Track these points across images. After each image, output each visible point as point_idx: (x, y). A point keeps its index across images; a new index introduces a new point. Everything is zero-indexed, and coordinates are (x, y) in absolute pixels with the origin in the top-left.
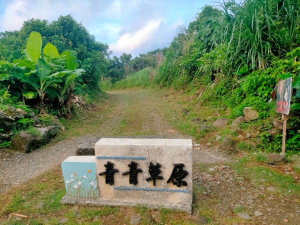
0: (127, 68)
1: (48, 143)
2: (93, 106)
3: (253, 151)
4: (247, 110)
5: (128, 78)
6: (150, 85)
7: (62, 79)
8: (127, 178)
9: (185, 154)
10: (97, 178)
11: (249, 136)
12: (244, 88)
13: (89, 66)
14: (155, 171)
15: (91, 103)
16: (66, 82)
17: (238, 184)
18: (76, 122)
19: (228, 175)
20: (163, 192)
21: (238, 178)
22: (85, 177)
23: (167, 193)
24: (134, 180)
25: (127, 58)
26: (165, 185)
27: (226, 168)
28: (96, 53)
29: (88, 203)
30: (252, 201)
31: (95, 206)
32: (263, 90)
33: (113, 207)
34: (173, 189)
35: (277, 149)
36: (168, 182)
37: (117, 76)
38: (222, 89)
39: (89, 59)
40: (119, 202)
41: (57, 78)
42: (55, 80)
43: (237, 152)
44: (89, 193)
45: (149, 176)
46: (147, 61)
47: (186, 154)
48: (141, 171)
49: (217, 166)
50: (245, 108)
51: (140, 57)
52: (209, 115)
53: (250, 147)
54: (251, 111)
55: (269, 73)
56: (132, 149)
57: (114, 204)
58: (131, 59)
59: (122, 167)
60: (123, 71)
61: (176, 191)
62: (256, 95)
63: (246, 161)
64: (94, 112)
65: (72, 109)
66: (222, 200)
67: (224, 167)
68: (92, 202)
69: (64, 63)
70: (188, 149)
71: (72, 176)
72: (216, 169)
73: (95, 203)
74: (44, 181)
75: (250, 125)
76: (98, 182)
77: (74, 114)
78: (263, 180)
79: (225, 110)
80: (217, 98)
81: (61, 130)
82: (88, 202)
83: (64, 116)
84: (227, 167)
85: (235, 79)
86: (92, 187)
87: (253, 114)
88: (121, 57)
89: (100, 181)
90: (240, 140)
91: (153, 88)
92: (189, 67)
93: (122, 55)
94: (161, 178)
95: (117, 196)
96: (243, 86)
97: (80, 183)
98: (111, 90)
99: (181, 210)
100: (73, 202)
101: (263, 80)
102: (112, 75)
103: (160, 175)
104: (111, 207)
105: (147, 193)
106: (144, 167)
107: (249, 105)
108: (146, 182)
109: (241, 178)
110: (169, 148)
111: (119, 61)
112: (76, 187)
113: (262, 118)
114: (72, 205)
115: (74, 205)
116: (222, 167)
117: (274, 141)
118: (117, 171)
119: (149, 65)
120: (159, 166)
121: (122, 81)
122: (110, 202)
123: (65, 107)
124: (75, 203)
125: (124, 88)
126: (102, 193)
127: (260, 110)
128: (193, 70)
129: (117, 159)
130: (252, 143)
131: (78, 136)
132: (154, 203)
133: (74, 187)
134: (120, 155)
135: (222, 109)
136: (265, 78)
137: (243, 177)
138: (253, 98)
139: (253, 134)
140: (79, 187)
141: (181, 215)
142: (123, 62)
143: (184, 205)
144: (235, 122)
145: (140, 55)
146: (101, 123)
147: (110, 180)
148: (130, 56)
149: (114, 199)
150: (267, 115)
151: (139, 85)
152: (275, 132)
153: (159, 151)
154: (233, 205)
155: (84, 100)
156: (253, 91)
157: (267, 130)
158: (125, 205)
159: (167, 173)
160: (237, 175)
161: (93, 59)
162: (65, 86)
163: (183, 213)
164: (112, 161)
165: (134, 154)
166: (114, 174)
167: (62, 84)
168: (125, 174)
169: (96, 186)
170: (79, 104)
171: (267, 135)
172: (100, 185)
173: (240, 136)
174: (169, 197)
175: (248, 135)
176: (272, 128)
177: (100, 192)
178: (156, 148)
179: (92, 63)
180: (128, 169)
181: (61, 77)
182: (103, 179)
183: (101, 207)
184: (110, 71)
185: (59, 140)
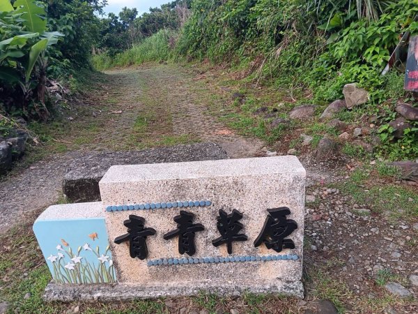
0: (132, 31)
1: (10, 170)
2: (86, 96)
3: (369, 158)
4: (350, 89)
5: (136, 48)
6: (171, 56)
7: (23, 50)
8: (174, 244)
9: (292, 188)
10: (111, 248)
11: (360, 133)
12: (340, 52)
13: (71, 28)
14: (230, 227)
15: (79, 92)
16: (31, 56)
17: (363, 223)
18: (57, 126)
19: (341, 206)
20: (246, 263)
21: (360, 211)
22: (86, 247)
23: (255, 263)
24: (188, 247)
25: (130, 15)
26: (250, 249)
27: (333, 193)
28: (79, 5)
29: (99, 298)
30: (399, 255)
31: (114, 301)
32: (374, 53)
33: (150, 300)
34: (267, 255)
35: (408, 152)
36: (257, 244)
37: (117, 46)
38: (295, 56)
39: (68, 16)
40: (161, 288)
41: (12, 50)
42: (9, 54)
43: (343, 163)
44: (99, 275)
45: (218, 236)
46: (162, 19)
47: (294, 189)
48: (201, 228)
49: (317, 191)
50: (346, 85)
51: (149, 12)
52: (280, 101)
53: (363, 151)
54: (356, 90)
55: (384, 24)
56: (180, 187)
57: (152, 294)
58: (137, 17)
59: (162, 223)
60: (126, 37)
61: (271, 259)
62: (362, 63)
63: (363, 178)
64: (86, 107)
65: (48, 104)
66: (346, 258)
67: (329, 190)
68: (108, 294)
69: (23, 20)
70: (296, 179)
71: (59, 247)
72: (316, 196)
73: (114, 295)
74: (7, 252)
75: (356, 115)
76: (114, 255)
77: (53, 111)
78: (401, 211)
79: (303, 90)
80: (288, 71)
81: (33, 143)
82: (99, 294)
83: (36, 117)
84: (334, 190)
85: (319, 38)
86: (102, 264)
87: (360, 96)
88: (121, 14)
89: (118, 254)
90: (344, 140)
91: (176, 61)
92: (237, 23)
93: (122, 11)
94: (244, 238)
95: (155, 276)
96: (337, 48)
97: (76, 259)
98: (109, 68)
99: (284, 294)
100: (69, 298)
101: (375, 35)
102: (109, 43)
103: (240, 232)
104: (146, 300)
105: (214, 266)
106: (207, 219)
107: (350, 80)
108: (211, 247)
109: (365, 210)
110: (258, 179)
111: (119, 20)
112: (70, 266)
113: (377, 101)
114: (68, 303)
115: (71, 302)
116: (326, 193)
117: (401, 139)
118: (152, 232)
119: (167, 25)
120: (237, 215)
121: (126, 53)
122: (143, 289)
123: (36, 102)
124: (72, 299)
125: (131, 64)
126: (124, 275)
127: (372, 89)
128: (242, 28)
129: (151, 208)
130: (364, 144)
131: (64, 151)
132: (231, 283)
133: (66, 266)
134: (154, 201)
135: (299, 89)
136: (379, 32)
137: (367, 208)
138: (357, 69)
139: (366, 130)
140: (77, 266)
141: (286, 303)
142: (124, 23)
143: (288, 282)
144: (328, 111)
145: (151, 10)
146: (102, 126)
147: (139, 251)
148: (135, 11)
149: (150, 284)
150: (385, 96)
151: (154, 58)
152: (402, 124)
153: (238, 187)
154: (370, 269)
155: (67, 87)
156: (355, 55)
157: (389, 121)
158: (174, 293)
159: (254, 226)
160: (356, 205)
161: (75, 15)
162: (30, 64)
163: (289, 298)
164: (140, 214)
165: (184, 196)
166: (146, 237)
167: (25, 60)
168: (168, 237)
169: (111, 262)
170: (61, 94)
171: (391, 130)
172: (119, 260)
173: (345, 135)
174: (259, 271)
175: (358, 131)
176: (396, 117)
177: (119, 273)
178: (230, 181)
179: (75, 22)
180: (173, 227)
181: (21, 47)
182: (124, 250)
183: (127, 301)
184: (105, 37)
185: (31, 163)
